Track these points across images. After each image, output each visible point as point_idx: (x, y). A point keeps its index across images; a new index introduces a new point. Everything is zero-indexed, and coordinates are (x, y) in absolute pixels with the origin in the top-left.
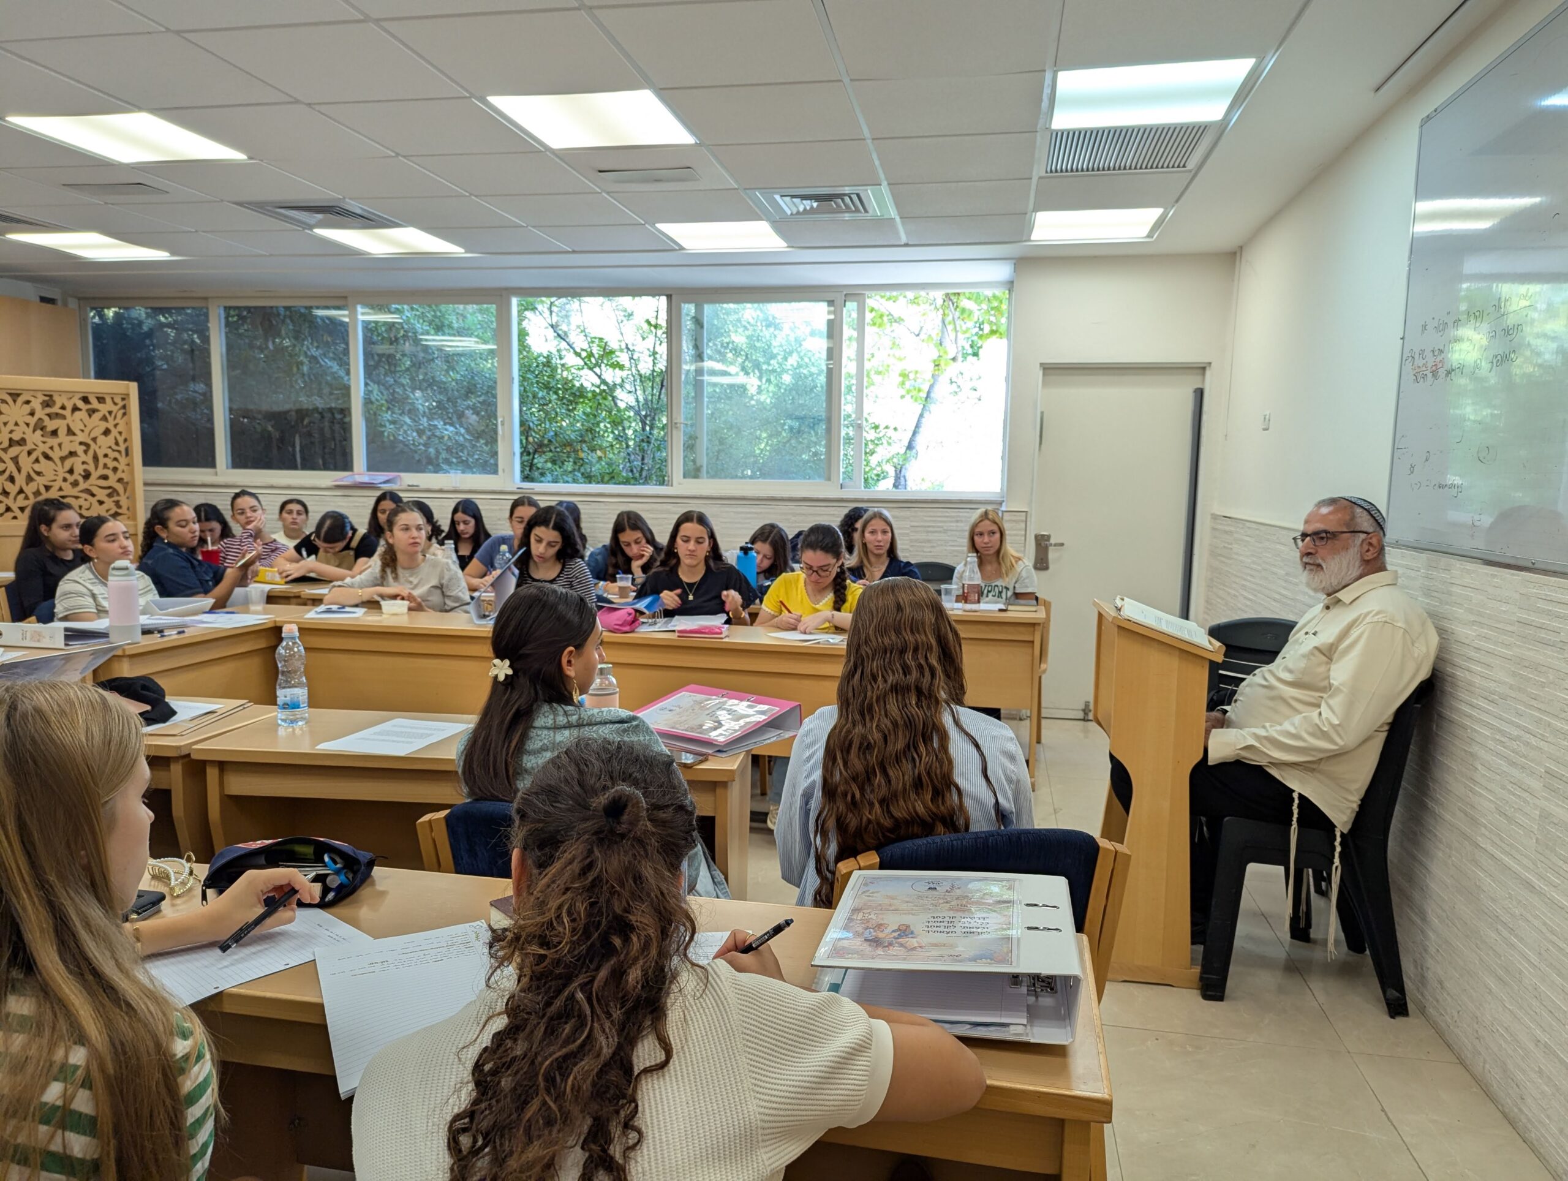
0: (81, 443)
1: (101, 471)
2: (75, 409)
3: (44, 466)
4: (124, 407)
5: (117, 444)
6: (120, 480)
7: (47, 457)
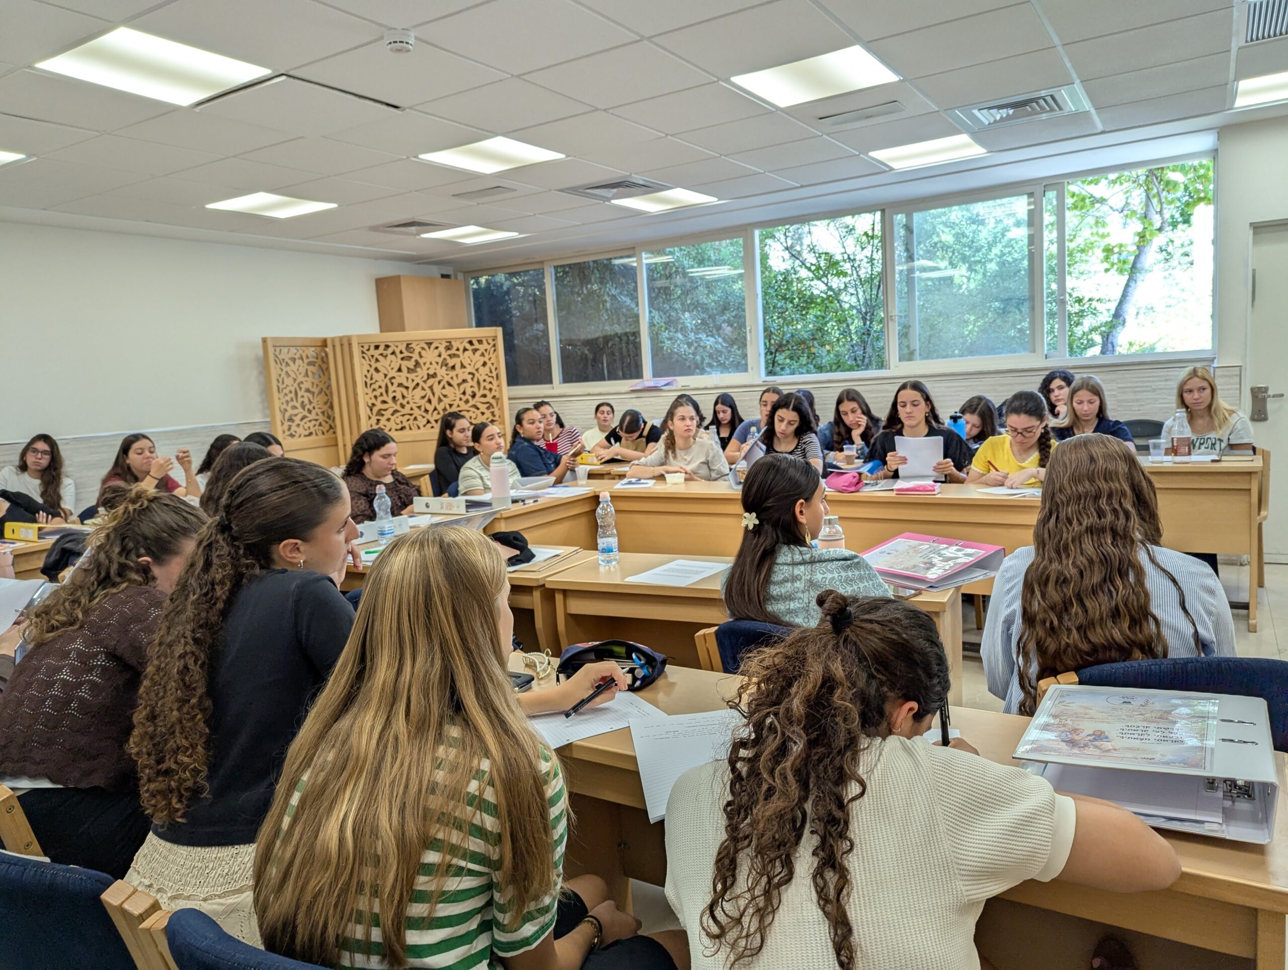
0: (469, 373)
1: (482, 392)
2: (465, 350)
3: (448, 391)
4: (494, 345)
5: (491, 372)
6: (494, 397)
7: (450, 384)
